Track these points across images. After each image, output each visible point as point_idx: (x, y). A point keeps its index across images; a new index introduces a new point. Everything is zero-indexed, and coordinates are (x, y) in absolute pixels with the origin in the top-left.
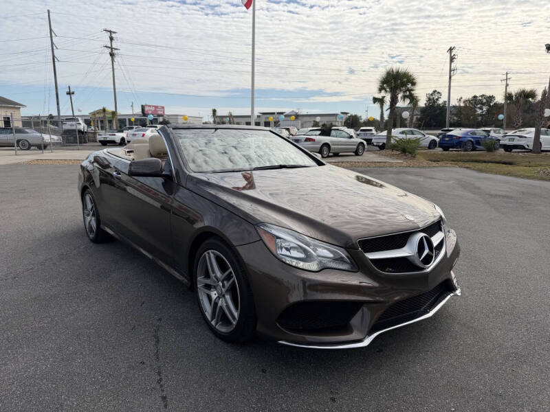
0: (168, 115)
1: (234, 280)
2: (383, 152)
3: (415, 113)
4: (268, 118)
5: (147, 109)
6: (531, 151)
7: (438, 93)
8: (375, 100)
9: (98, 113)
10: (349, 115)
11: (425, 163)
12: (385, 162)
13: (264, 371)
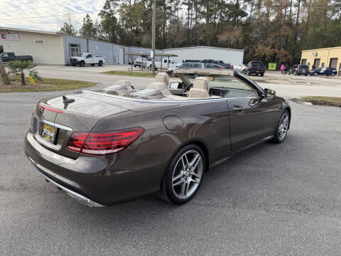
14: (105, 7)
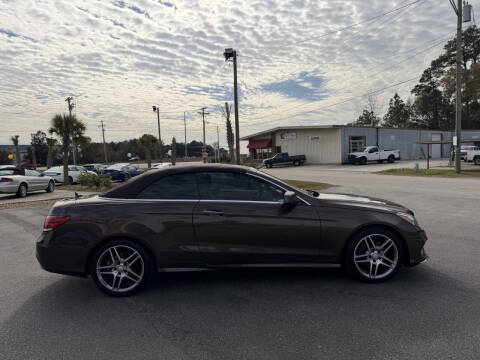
7: (43, 133)
14: (422, 80)
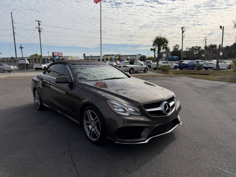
0: (64, 57)
1: (98, 121)
2: (156, 71)
3: (168, 54)
4: (107, 57)
5: (55, 54)
6: (215, 69)
7: (178, 46)
8: (152, 49)
9: (33, 56)
10: (141, 55)
11: (173, 75)
12: (156, 75)
13: (110, 154)
